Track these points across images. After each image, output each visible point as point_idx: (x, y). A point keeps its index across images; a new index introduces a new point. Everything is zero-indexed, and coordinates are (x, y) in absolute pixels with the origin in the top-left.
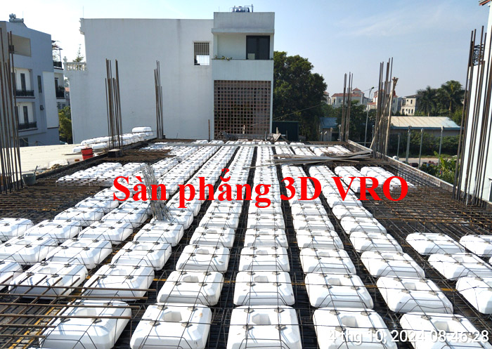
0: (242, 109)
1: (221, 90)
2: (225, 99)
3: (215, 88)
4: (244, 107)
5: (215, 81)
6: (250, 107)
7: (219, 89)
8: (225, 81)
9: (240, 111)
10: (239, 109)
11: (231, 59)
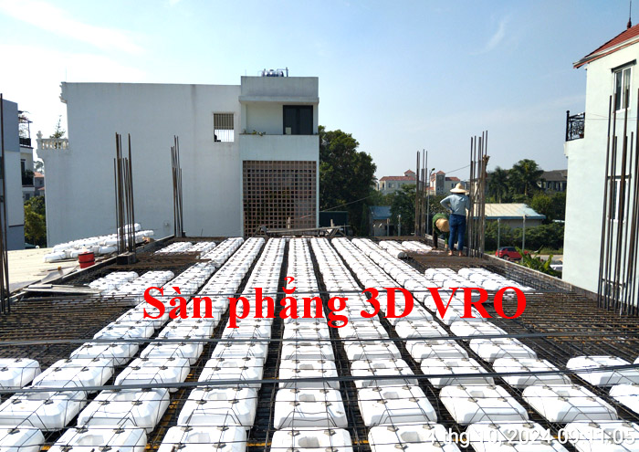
0: (280, 197)
1: (251, 173)
2: (258, 184)
3: (244, 171)
4: (282, 195)
5: (244, 162)
6: (290, 195)
7: (249, 171)
8: (258, 162)
9: (278, 199)
10: (275, 197)
11: (265, 133)
